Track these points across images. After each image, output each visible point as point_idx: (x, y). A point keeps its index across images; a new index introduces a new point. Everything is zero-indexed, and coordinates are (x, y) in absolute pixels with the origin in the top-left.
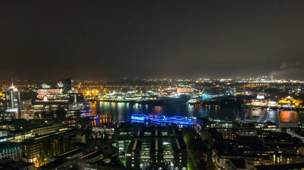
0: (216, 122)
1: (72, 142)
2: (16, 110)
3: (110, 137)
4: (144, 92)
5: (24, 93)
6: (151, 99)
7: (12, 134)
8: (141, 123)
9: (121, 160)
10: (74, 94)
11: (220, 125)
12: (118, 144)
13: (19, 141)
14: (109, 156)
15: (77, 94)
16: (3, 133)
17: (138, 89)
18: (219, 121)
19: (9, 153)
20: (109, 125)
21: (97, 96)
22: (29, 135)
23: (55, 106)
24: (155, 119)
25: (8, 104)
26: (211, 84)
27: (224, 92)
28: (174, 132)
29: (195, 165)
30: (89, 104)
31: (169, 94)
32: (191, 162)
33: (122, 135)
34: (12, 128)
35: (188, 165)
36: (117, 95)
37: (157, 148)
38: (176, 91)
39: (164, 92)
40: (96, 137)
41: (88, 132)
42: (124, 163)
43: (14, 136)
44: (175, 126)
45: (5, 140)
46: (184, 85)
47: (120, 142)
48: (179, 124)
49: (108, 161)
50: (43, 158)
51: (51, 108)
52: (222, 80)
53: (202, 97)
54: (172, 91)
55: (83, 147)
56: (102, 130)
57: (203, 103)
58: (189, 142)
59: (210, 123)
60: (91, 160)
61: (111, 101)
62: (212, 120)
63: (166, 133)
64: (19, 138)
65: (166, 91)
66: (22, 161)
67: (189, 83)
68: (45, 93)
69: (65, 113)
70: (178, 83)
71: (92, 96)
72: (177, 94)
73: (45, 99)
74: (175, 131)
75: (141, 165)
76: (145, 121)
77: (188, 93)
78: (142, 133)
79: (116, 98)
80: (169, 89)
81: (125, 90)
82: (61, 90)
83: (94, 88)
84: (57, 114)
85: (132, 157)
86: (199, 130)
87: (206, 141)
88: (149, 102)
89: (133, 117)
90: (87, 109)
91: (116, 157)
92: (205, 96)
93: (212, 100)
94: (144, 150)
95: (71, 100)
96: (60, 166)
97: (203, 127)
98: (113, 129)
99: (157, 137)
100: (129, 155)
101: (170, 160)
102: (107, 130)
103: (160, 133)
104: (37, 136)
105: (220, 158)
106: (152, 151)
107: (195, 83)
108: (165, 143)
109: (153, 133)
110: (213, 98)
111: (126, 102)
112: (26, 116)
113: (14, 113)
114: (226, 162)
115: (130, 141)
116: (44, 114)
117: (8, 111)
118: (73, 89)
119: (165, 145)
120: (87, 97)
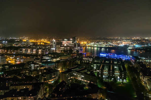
0: (143, 59)
1: (74, 63)
2: (54, 49)
3: (90, 62)
4: (107, 43)
5: (58, 42)
6: (110, 46)
7: (52, 58)
8: (104, 57)
9: (94, 73)
10: (76, 43)
11: (145, 61)
12: (93, 66)
13: (54, 61)
14: (89, 71)
15: (78, 43)
16: (49, 58)
17: (104, 42)
18: (144, 58)
19: (50, 66)
20: (90, 57)
21: (86, 44)
22: (58, 59)
23: (69, 48)
24: (111, 56)
25: (51, 46)
26: (141, 40)
27: (147, 44)
28: (120, 62)
29: (131, 79)
30: (82, 48)
31: (118, 44)
32: (128, 77)
33: (96, 62)
34: (52, 56)
35: (127, 78)
36: (94, 44)
37: (111, 69)
38: (122, 43)
39: (116, 43)
40: (85, 62)
41: (81, 60)
42: (96, 74)
43: (53, 59)
44: (121, 60)
45: (50, 60)
46: (126, 40)
47: (95, 65)
48: (123, 59)
49: (89, 73)
50: (63, 69)
51: (67, 48)
52: (146, 38)
53: (135, 46)
54: (120, 43)
55: (79, 66)
56: (87, 59)
57: (136, 49)
58: (127, 68)
59: (139, 59)
60: (82, 72)
61: (91, 47)
62: (140, 58)
63: (116, 62)
64: (54, 60)
65: (117, 43)
66: (55, 69)
67: (128, 40)
68: (65, 43)
69: (72, 51)
70: (123, 39)
71: (84, 44)
72: (122, 44)
73: (65, 45)
75: (104, 76)
76: (106, 56)
77: (128, 44)
78: (105, 61)
79: (94, 45)
80: (118, 42)
81: (98, 42)
82: (72, 41)
83: (84, 41)
84: (69, 51)
85: (99, 72)
86: (133, 62)
87: (137, 68)
88: (109, 48)
89: (101, 54)
90: (81, 50)
91: (93, 71)
92: (137, 46)
93: (141, 48)
94: (105, 69)
95: (75, 45)
96: (69, 73)
97: (135, 61)
98: (92, 59)
99: (111, 64)
100: (98, 71)
101: (118, 75)
102: (89, 59)
103: (113, 62)
104: (61, 60)
105: (144, 77)
106: (109, 70)
107: (132, 39)
108: (115, 67)
109: (110, 62)
110: (141, 47)
111: (98, 47)
112: (58, 52)
113: (54, 50)
114: (148, 79)
115: (99, 65)
116: (64, 51)
117: (51, 49)
118: (76, 41)
119: (115, 68)
120: (81, 45)
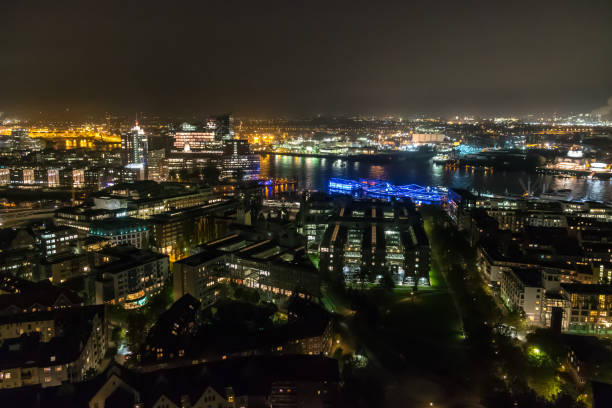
0: (487, 198)
1: (230, 222)
2: (141, 166)
3: (292, 218)
4: (353, 140)
5: (155, 138)
6: (365, 152)
7: (135, 205)
8: (347, 195)
9: (311, 259)
10: (232, 141)
11: (493, 205)
12: (305, 230)
13: (144, 217)
14: (290, 250)
15: (239, 141)
16: (121, 203)
17: (341, 134)
18: (492, 196)
19: (129, 237)
20: (291, 196)
21: (271, 146)
22: (160, 209)
23: (202, 160)
24: (372, 189)
25: (128, 155)
26: (477, 128)
27: (501, 142)
28: (406, 214)
29: (444, 275)
30: (257, 159)
31: (398, 144)
32: (436, 268)
33: (314, 215)
34: (135, 196)
35: (430, 273)
36: (306, 144)
37: (374, 240)
38: (410, 138)
39: (389, 140)
40: (269, 215)
41: (255, 207)
42: (316, 263)
43: (137, 209)
44: (408, 203)
45: (124, 214)
46: (426, 127)
47: (309, 226)
48: (416, 199)
49: (289, 258)
50: (182, 247)
51: (195, 163)
52: (498, 120)
53: (459, 151)
54: (404, 138)
55: (247, 232)
56: (279, 204)
57: (463, 163)
58: (432, 232)
59: (474, 199)
60: (260, 255)
61: (294, 155)
62: (477, 194)
63: (392, 214)
64: (145, 213)
65: (392, 140)
66: (150, 251)
67: (434, 125)
68: (186, 139)
69: (218, 173)
70: (414, 125)
71: (262, 146)
72: (413, 143)
73: (187, 149)
74: (409, 211)
75: (346, 269)
76: (354, 191)
77: (432, 142)
78: (348, 212)
79: (303, 149)
80: (397, 135)
81: (319, 136)
82: (213, 134)
83: (265, 132)
84: (204, 173)
85: (330, 253)
86: (452, 212)
87: (466, 232)
88: (360, 158)
89: (332, 184)
90: (254, 167)
91: (303, 252)
92: (466, 150)
93: (478, 158)
94: (351, 243)
95: (228, 151)
96: (209, 263)
97: (461, 206)
98: (298, 204)
99: (374, 220)
100: (325, 250)
101: (397, 263)
102: (287, 204)
103: (380, 213)
104: (173, 210)
105: (492, 264)
106: (366, 245)
107: (446, 125)
108: (389, 232)
109: (368, 213)
110: (481, 154)
111: (320, 157)
112: (155, 176)
113: (138, 170)
114: (504, 272)
115: (327, 226)
116: (183, 173)
117: (128, 166)
118: (232, 133)
119: (389, 236)
120: (254, 146)
